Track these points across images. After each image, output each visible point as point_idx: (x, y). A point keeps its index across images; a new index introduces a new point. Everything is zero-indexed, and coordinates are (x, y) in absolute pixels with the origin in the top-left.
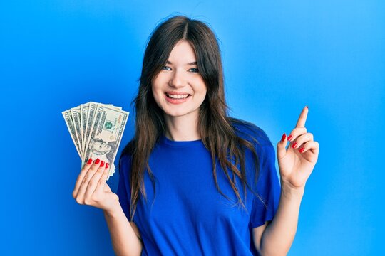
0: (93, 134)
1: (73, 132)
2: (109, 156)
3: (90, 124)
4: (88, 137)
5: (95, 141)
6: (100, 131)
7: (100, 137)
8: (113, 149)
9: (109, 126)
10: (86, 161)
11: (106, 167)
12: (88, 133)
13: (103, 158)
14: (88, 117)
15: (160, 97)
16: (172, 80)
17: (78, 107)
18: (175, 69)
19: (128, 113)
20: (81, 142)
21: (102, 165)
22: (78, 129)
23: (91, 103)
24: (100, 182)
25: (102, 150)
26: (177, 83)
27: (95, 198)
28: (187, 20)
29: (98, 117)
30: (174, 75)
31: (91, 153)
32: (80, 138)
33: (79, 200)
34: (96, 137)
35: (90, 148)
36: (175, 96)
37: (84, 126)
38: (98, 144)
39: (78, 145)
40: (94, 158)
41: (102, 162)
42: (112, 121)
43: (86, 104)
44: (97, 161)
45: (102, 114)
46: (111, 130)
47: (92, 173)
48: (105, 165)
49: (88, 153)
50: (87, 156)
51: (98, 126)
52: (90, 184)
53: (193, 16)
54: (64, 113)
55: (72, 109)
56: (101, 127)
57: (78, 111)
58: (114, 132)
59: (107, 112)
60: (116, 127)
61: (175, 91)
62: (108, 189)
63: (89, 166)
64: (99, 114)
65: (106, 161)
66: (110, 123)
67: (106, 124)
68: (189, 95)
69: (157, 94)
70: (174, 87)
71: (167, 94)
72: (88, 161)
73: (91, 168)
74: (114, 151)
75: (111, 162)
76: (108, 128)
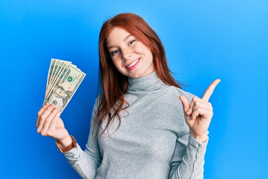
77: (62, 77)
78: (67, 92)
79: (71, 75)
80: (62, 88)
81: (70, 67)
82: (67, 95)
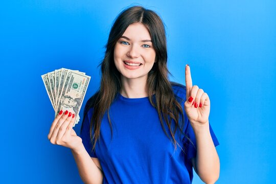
0: (64, 92)
1: (49, 90)
2: (75, 108)
3: (62, 84)
4: (60, 94)
5: (65, 97)
6: (69, 90)
7: (68, 94)
8: (78, 104)
9: (76, 86)
10: (58, 112)
11: (73, 117)
12: (60, 91)
13: (71, 110)
14: (60, 80)
15: (120, 64)
16: (129, 52)
17: (53, 72)
18: (132, 44)
19: (90, 77)
20: (55, 98)
21: (70, 116)
22: (53, 89)
23: (63, 69)
24: (68, 128)
25: (70, 104)
26: (133, 54)
27: (64, 140)
28: (143, 9)
29: (68, 80)
30: (131, 49)
31: (62, 106)
32: (54, 95)
33: (53, 141)
34: (66, 94)
35: (61, 102)
36: (131, 64)
37: (57, 86)
38: (67, 100)
39: (52, 100)
40: (64, 110)
41: (70, 113)
42: (78, 83)
43: (60, 70)
44: (66, 112)
45: (71, 77)
46: (77, 89)
47: (62, 121)
48: (72, 116)
49: (60, 106)
50: (59, 109)
51: (68, 86)
52: (60, 129)
53: (148, 6)
54: (43, 76)
55: (49, 74)
56: (70, 87)
57: (53, 75)
58: (80, 91)
59: (75, 76)
60: (81, 88)
61: (131, 60)
62: (74, 133)
63: (60, 116)
64: (68, 78)
65: (73, 112)
66: (76, 84)
67: (73, 85)
68: (141, 64)
69: (118, 62)
70: (130, 57)
71: (125, 62)
72: (60, 112)
73: (62, 117)
74: (79, 105)
75: (76, 113)
76: (75, 88)
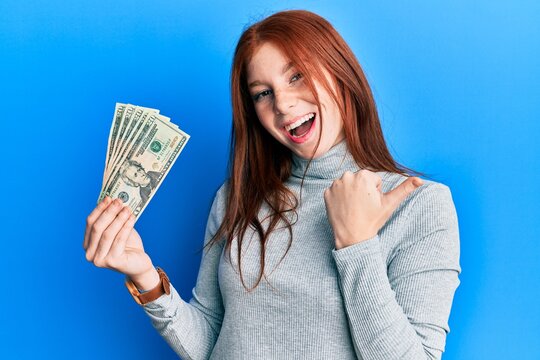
77: (138, 141)
78: (150, 174)
79: (157, 137)
80: (139, 166)
81: (157, 122)
82: (149, 180)
